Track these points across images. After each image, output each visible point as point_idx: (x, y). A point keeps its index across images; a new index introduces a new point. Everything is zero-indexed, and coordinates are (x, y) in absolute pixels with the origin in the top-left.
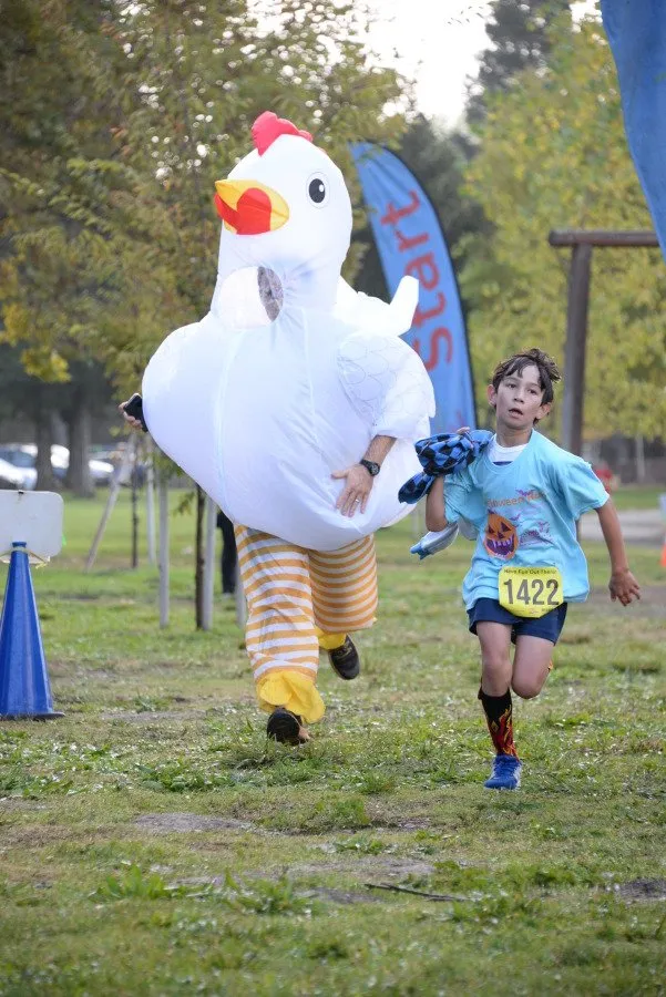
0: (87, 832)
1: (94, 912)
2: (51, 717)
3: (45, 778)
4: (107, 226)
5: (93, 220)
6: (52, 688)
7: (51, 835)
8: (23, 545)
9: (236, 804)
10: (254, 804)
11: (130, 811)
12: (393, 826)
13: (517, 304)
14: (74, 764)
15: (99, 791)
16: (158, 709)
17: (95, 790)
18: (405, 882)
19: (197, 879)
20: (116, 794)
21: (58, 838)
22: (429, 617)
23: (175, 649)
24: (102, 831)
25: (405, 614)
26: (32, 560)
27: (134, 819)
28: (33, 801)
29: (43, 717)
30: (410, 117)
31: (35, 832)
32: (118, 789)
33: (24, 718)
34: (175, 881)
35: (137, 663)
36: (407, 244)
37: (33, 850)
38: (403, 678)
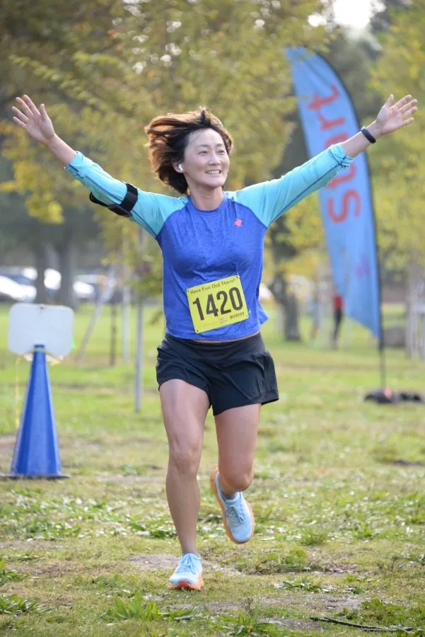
0: (95, 566)
1: (108, 629)
2: (59, 478)
3: (60, 524)
4: (103, 106)
5: (92, 101)
6: (61, 454)
7: (69, 568)
8: (42, 346)
9: (207, 549)
10: (219, 550)
11: (126, 553)
12: (327, 570)
13: (409, 173)
14: (80, 515)
15: (101, 536)
16: (139, 474)
17: (98, 535)
18: (341, 615)
19: (181, 606)
20: (115, 539)
21: (73, 571)
22: (338, 410)
23: (147, 429)
24: (106, 567)
25: (318, 408)
26: (48, 358)
27: (131, 558)
28: (53, 542)
29: (53, 478)
30: (330, 27)
31: (56, 566)
32: (116, 534)
33: (40, 478)
34: (165, 608)
35: (119, 438)
36: (327, 125)
37: (56, 580)
38: (321, 457)
